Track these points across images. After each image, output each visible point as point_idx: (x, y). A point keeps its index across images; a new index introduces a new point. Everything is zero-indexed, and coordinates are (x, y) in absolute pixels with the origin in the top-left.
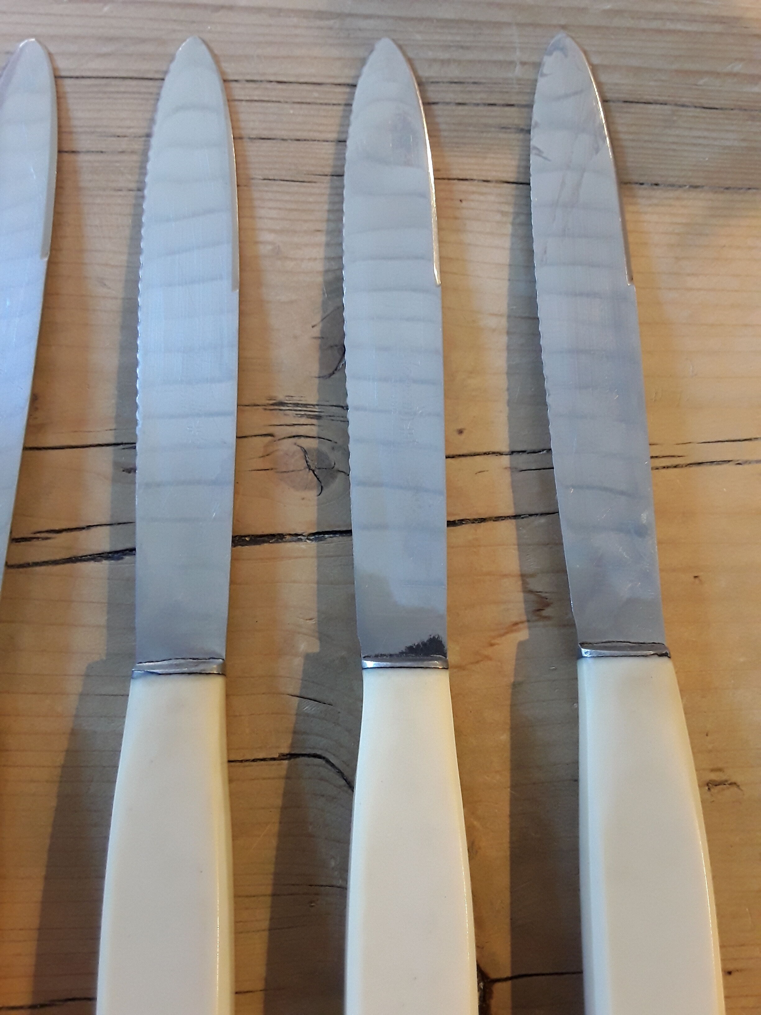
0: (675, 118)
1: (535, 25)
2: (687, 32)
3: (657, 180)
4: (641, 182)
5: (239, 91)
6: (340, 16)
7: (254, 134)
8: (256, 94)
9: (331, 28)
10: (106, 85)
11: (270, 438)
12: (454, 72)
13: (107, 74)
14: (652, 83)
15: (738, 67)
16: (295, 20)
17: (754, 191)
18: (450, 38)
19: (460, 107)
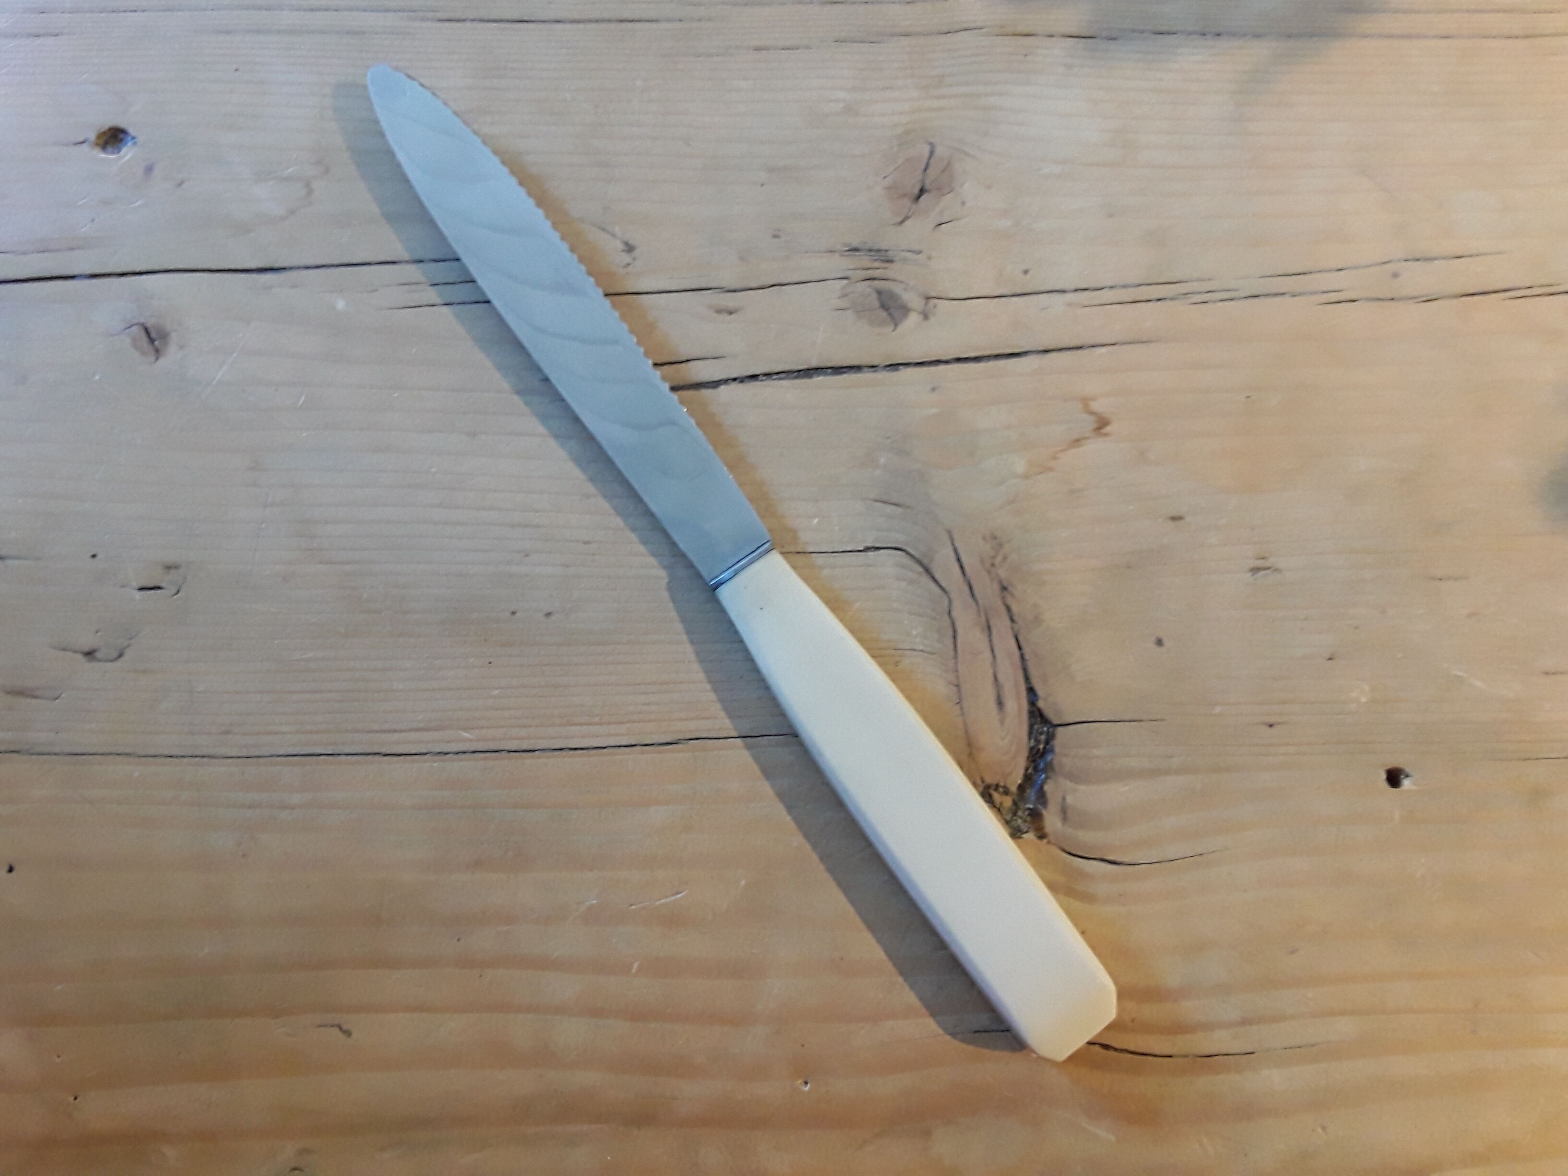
11: (845, 282)
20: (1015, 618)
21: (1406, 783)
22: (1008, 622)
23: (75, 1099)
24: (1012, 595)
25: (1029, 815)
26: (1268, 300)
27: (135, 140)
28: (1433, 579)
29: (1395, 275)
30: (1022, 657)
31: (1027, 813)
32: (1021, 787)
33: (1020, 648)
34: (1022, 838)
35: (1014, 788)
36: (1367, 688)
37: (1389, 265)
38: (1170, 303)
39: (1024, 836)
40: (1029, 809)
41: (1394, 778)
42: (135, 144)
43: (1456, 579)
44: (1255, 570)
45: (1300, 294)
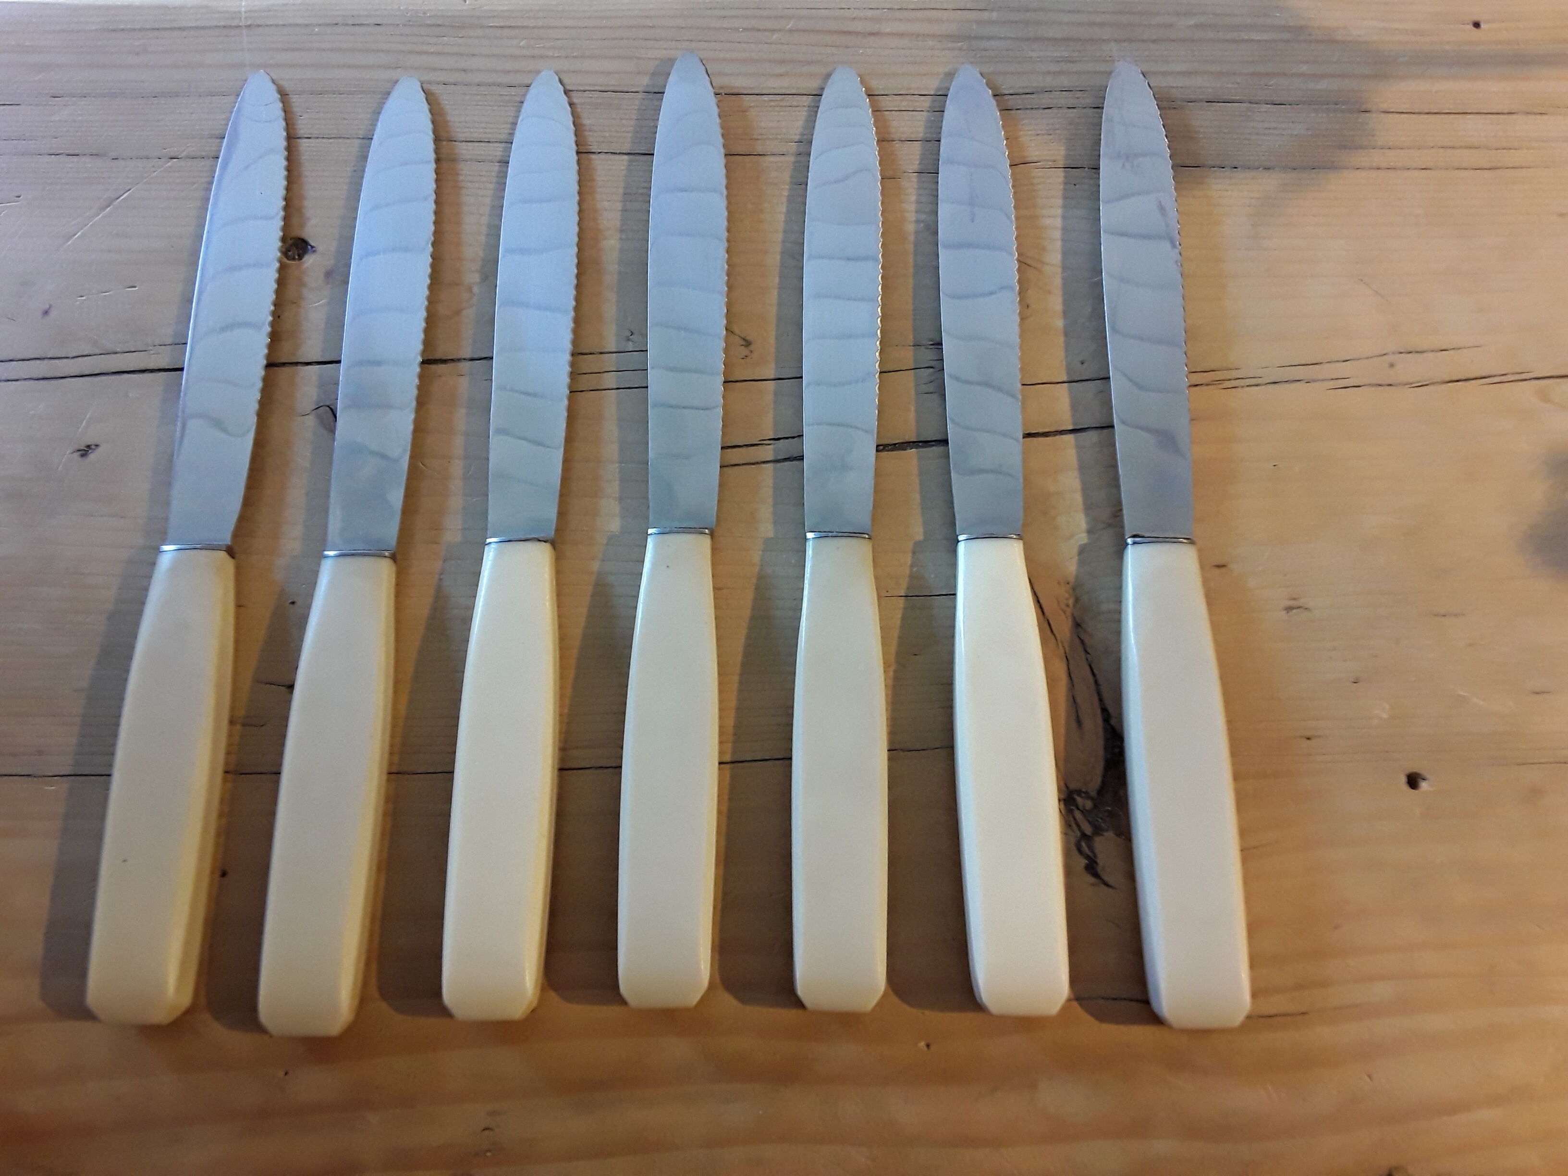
0: (1249, 114)
1: (1130, 40)
2: (1259, 41)
3: (1235, 164)
4: (1223, 166)
5: (886, 103)
6: (969, 38)
7: (904, 136)
8: (904, 105)
9: (960, 49)
10: (781, 100)
11: (931, 370)
12: (1065, 82)
13: (784, 91)
14: (1230, 86)
15: (1305, 68)
16: (931, 43)
17: (1318, 170)
18: (1058, 54)
19: (1071, 110)
20: (1089, 650)
21: (1424, 785)
22: (1083, 653)
23: (286, 1074)
24: (1085, 631)
25: (1108, 816)
26: (1287, 385)
27: (314, 249)
28: (1436, 615)
29: (1392, 365)
30: (1096, 682)
31: (1106, 814)
32: (1100, 792)
33: (1094, 675)
34: (1103, 835)
35: (1093, 794)
36: (1387, 706)
37: (1385, 357)
38: (1204, 388)
39: (1105, 834)
40: (1108, 811)
41: (1413, 781)
42: (314, 251)
43: (1456, 615)
44: (1289, 609)
45: (1314, 381)
